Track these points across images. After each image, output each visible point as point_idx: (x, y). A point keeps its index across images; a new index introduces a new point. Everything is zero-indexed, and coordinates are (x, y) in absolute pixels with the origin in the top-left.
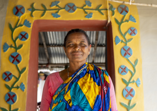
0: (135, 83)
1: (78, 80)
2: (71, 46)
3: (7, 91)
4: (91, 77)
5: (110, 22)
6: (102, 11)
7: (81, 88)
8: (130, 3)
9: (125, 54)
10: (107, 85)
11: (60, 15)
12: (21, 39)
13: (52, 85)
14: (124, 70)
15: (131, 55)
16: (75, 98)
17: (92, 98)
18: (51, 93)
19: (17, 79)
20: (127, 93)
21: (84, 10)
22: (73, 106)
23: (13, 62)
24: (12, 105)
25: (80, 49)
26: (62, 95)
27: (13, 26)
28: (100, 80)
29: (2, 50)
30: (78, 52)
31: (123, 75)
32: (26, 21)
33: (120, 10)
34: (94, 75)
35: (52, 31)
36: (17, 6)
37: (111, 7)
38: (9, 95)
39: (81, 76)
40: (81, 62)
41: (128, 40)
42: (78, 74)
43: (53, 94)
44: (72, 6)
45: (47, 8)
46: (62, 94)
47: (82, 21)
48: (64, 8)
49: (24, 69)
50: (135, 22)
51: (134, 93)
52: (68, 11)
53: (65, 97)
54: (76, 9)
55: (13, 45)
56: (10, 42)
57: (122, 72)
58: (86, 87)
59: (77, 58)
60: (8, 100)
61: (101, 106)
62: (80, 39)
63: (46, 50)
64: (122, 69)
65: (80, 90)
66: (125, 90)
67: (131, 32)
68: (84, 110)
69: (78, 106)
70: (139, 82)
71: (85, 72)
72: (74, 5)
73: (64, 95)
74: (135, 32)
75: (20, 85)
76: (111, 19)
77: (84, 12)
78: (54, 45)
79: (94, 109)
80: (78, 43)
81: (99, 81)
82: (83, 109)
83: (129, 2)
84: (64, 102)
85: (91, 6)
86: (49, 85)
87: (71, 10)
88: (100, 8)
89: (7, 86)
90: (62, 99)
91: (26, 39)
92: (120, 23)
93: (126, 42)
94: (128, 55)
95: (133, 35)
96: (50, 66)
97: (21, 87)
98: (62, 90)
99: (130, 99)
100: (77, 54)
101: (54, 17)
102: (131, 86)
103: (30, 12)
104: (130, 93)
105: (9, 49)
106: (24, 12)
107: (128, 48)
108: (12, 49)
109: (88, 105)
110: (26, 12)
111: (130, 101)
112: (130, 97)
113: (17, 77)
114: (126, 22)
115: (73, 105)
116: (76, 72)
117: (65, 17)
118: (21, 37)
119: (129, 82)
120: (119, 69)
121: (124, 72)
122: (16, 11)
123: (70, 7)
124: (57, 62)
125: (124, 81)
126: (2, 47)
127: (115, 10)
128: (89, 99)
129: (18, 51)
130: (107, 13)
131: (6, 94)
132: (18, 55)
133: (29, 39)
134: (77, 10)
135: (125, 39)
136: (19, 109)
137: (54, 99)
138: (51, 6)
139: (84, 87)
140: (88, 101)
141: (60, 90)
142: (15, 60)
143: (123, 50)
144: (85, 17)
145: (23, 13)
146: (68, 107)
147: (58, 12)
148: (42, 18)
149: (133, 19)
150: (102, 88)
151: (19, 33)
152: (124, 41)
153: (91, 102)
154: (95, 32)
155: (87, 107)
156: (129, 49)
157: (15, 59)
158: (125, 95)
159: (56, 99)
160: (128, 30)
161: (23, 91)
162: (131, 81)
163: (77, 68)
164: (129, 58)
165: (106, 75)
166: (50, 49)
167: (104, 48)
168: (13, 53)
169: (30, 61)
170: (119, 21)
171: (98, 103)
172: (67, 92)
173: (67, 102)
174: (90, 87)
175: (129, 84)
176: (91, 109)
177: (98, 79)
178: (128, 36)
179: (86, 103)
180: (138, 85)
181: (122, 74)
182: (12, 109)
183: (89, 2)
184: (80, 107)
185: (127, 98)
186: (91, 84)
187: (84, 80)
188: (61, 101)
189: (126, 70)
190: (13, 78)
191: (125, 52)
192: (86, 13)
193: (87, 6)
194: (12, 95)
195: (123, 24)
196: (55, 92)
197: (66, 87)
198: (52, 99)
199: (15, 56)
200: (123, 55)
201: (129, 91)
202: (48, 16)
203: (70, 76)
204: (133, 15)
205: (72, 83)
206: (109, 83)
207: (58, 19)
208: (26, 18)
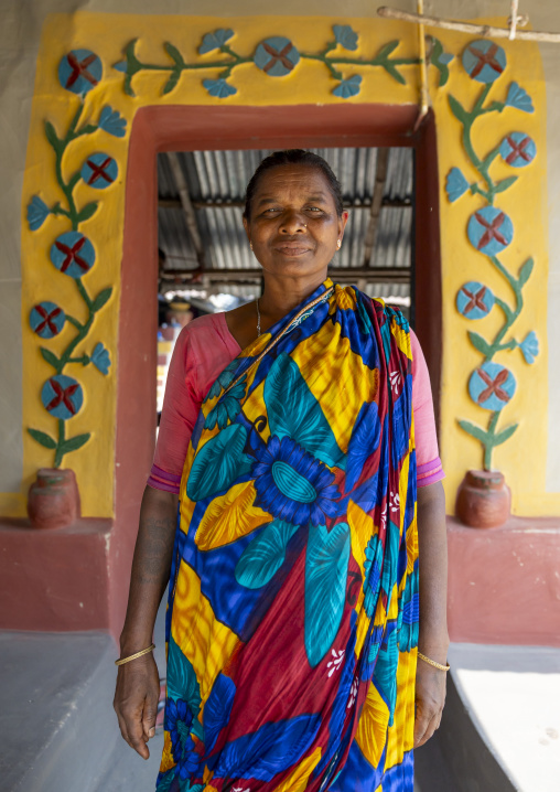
0: (516, 351)
1: (296, 345)
2: (272, 215)
3: (47, 372)
4: (342, 335)
5: (430, 110)
6: (399, 68)
7: (305, 377)
8: (513, 35)
9: (485, 240)
10: (404, 366)
11: (236, 86)
12: (91, 182)
13: (199, 362)
14: (475, 300)
15: (506, 242)
16: (280, 413)
17: (343, 414)
18: (196, 390)
19: (82, 330)
20: (486, 387)
21: (328, 63)
22: (273, 442)
23: (63, 269)
24: (67, 422)
25: (304, 229)
26: (233, 398)
27: (60, 133)
28: (378, 345)
29: (23, 225)
30: (295, 238)
31: (471, 318)
32: (106, 110)
33: (472, 61)
34: (356, 327)
35: (212, 148)
36: (72, 52)
37: (436, 52)
38: (56, 387)
39: (305, 330)
40: (307, 276)
41: (499, 183)
42: (296, 321)
43: (201, 393)
44: (281, 49)
45: (186, 61)
46: (235, 395)
47: (320, 107)
48: (250, 59)
49: (105, 294)
50: (530, 109)
51: (513, 387)
52: (266, 70)
53: (245, 408)
54: (296, 62)
55: (63, 206)
56: (50, 194)
57: (469, 306)
58: (321, 373)
59: (293, 262)
60: (53, 405)
61: (377, 442)
62: (305, 189)
63: (190, 220)
64: (470, 295)
65: (301, 383)
66: (476, 375)
67: (511, 150)
68: (313, 456)
69: (291, 440)
70: (532, 347)
71: (321, 316)
72: (290, 46)
73: (242, 401)
74: (529, 151)
75: (93, 354)
76: (434, 100)
77: (326, 72)
78: (219, 201)
79: (348, 452)
80: (298, 204)
81: (373, 349)
82: (309, 453)
83: (509, 29)
84: (242, 424)
85: (354, 47)
86: (188, 360)
87: (279, 63)
88: (391, 56)
89: (46, 355)
90: (233, 412)
91: (110, 180)
92: (467, 114)
93: (490, 190)
94: (493, 242)
95: (518, 165)
96: (206, 279)
97: (95, 359)
98: (234, 380)
99: (494, 409)
100: (293, 245)
101: (211, 93)
102: (501, 360)
103: (121, 76)
104: (498, 387)
105: (49, 218)
106: (100, 78)
107: (495, 217)
108: (61, 217)
109: (329, 437)
110: (108, 76)
111: (494, 416)
112: (498, 399)
113: (83, 323)
114: (494, 113)
115: (275, 436)
116: (287, 317)
117: (254, 91)
118: (92, 172)
119: (496, 346)
120: (460, 299)
121: (476, 308)
122: (69, 71)
123: (274, 55)
124: (230, 265)
125: (474, 340)
126: (22, 212)
127: (452, 63)
128: (333, 415)
129: (81, 226)
130: (417, 74)
131: (45, 383)
132: (83, 240)
133: (120, 183)
134: (301, 64)
135: (486, 178)
136: (93, 435)
137: (205, 411)
138: (199, 50)
139: (316, 374)
140: (330, 422)
141: (227, 379)
142: (72, 260)
143: (475, 222)
144: (333, 91)
145: (94, 82)
146: (254, 445)
147: (225, 74)
148: (167, 99)
149: (520, 97)
150: (383, 376)
151: (81, 158)
152: (481, 186)
153: (339, 428)
154: (374, 151)
155: (325, 444)
156: (501, 218)
157: (72, 255)
158: (476, 395)
159: (212, 412)
160: (502, 141)
161: (104, 372)
162: (503, 341)
163: (292, 300)
164: (499, 256)
165: (402, 329)
166: (205, 215)
167: (408, 212)
168: (62, 234)
169: (125, 265)
170: (467, 106)
171: (368, 434)
172: (252, 390)
173: (253, 424)
174: (336, 374)
175: (493, 353)
176: (341, 452)
177: (370, 342)
178: (497, 169)
179: (321, 429)
180: (527, 357)
181: (469, 314)
182: (67, 437)
183: (347, 29)
184: (299, 445)
185: (483, 405)
186: (342, 363)
187: (315, 347)
188: (229, 422)
189: (485, 300)
190: (67, 324)
191: (482, 230)
192: (335, 75)
193: (339, 46)
194: (64, 386)
195: (479, 120)
196: (210, 386)
197: (249, 371)
198: (199, 410)
199: (71, 246)
200: (477, 242)
201: (493, 378)
202: (189, 93)
203: (265, 331)
204: (520, 84)
205: (272, 356)
206: (411, 358)
207: (229, 100)
208: (106, 100)
